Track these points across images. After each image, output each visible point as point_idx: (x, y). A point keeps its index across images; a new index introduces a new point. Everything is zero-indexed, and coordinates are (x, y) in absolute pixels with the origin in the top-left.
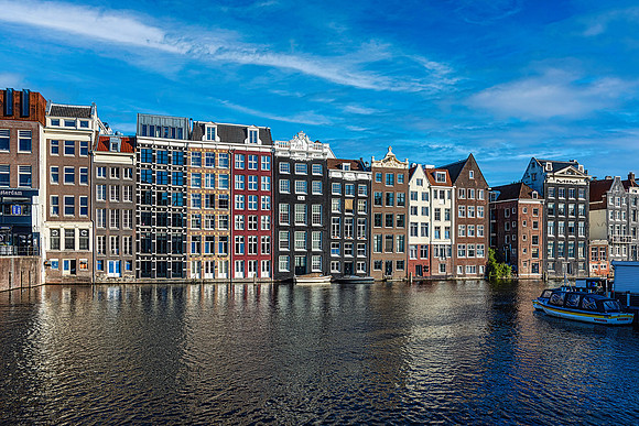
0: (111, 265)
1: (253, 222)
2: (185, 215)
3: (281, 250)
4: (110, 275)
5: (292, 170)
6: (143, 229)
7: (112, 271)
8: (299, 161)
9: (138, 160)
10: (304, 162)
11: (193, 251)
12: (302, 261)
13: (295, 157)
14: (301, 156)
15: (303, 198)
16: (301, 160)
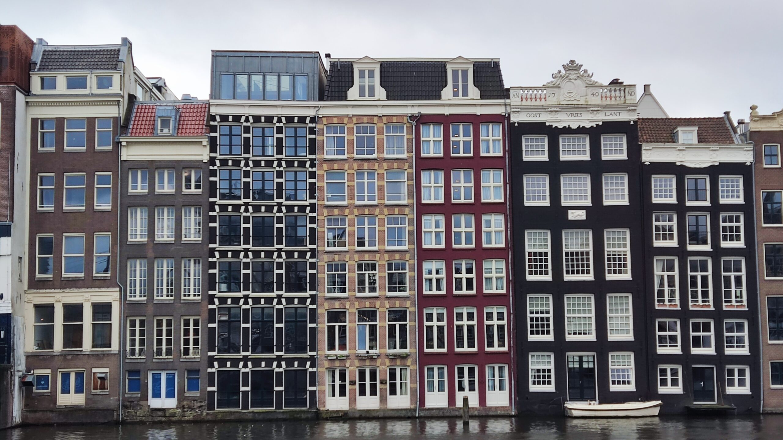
0: (157, 381)
1: (464, 275)
2: (313, 266)
3: (532, 338)
4: (154, 403)
5: (554, 150)
6: (223, 300)
7: (157, 395)
8: (567, 131)
9: (213, 149)
10: (581, 131)
11: (331, 347)
12: (585, 366)
13: (558, 121)
14: (573, 118)
15: (580, 215)
16: (574, 126)
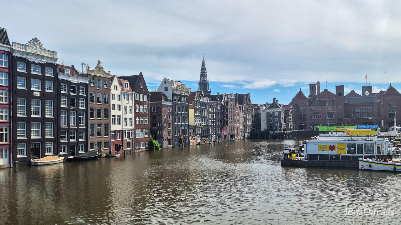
3: (18, 138)
5: (28, 69)
8: (34, 63)
10: (39, 64)
12: (36, 147)
13: (31, 59)
14: (36, 59)
15: (38, 94)
16: (37, 62)
